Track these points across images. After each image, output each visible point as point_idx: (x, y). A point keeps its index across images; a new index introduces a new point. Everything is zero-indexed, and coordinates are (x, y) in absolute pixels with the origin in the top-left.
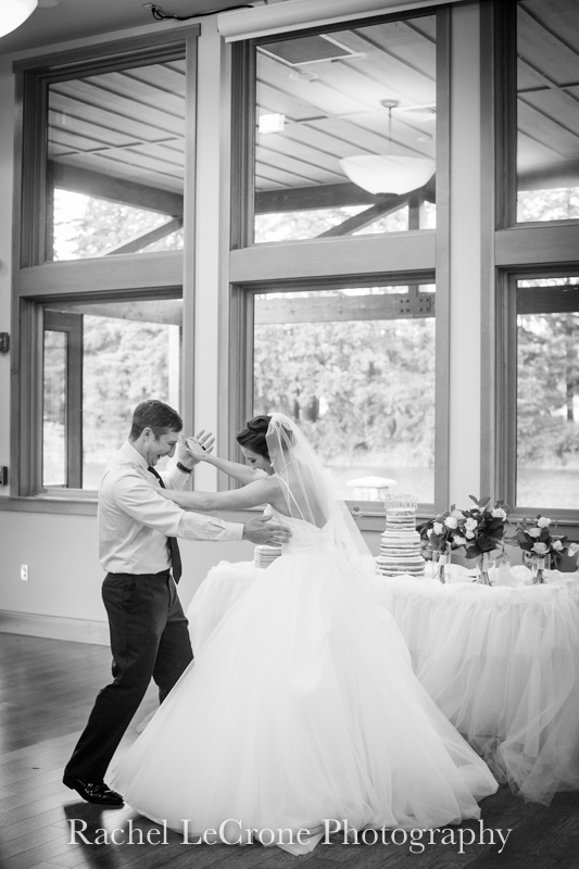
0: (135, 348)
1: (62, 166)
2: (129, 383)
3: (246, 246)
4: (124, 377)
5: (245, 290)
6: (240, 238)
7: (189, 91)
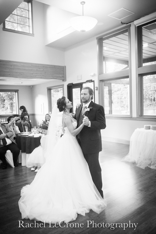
0: (123, 90)
1: (107, 58)
2: (122, 96)
3: (141, 67)
4: (121, 95)
5: (141, 76)
6: (140, 65)
7: (129, 40)
